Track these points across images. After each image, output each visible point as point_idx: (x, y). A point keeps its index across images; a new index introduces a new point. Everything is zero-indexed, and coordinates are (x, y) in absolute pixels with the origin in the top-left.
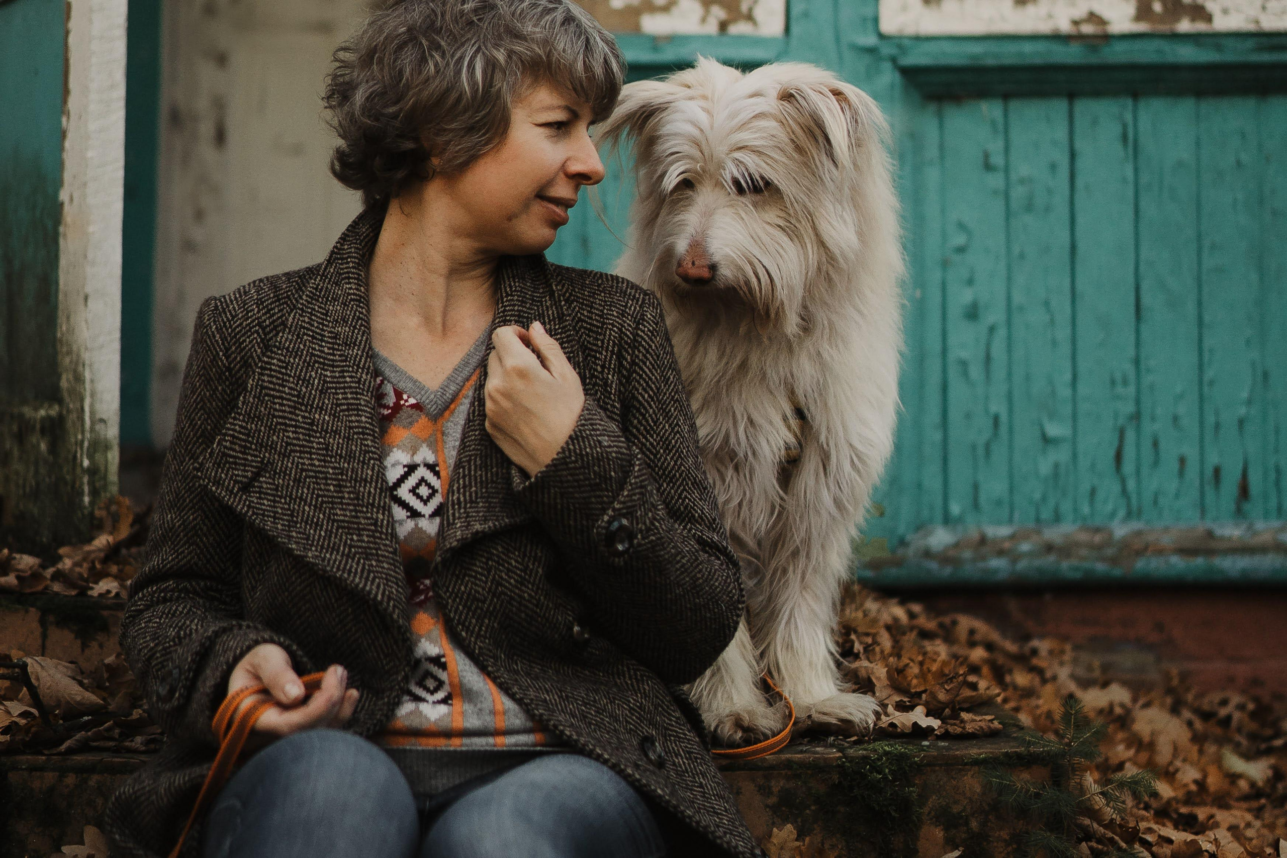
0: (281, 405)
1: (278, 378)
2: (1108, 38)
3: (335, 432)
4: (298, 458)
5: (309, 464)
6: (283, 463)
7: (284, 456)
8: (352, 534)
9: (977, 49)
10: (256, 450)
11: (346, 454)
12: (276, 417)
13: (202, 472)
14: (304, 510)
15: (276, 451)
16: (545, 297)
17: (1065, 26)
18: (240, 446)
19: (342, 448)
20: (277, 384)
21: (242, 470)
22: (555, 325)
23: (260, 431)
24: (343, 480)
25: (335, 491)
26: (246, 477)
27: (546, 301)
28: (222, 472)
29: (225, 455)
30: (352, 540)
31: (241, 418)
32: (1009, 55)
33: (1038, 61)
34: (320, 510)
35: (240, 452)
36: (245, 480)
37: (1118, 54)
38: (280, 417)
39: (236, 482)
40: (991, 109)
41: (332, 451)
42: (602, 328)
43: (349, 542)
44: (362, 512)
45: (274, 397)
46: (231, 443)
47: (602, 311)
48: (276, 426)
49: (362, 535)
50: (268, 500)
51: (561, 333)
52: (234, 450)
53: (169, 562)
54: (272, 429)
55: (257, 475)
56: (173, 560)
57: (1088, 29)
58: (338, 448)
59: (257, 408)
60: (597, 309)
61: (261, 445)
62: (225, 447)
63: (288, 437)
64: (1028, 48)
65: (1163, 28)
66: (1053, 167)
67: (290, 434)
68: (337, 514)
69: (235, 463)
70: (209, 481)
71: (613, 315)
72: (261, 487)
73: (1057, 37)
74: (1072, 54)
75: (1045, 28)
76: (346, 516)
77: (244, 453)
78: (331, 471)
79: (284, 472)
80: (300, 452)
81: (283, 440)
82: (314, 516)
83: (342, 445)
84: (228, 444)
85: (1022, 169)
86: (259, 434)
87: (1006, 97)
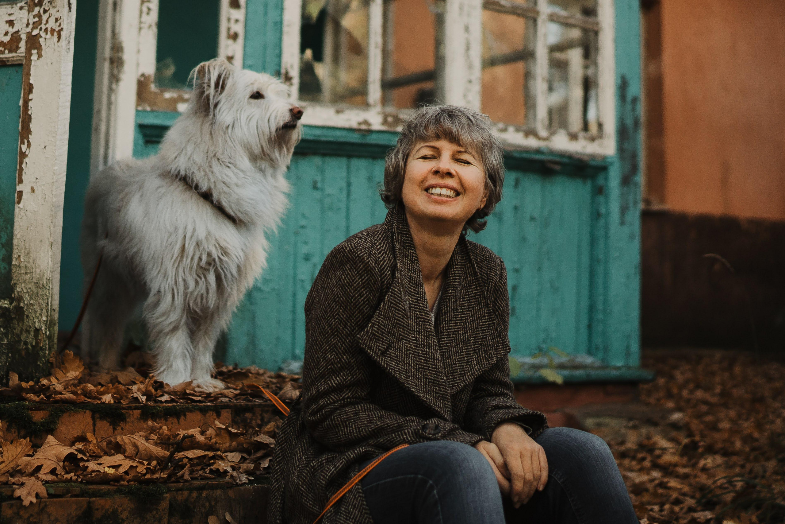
0: (399, 314)
1: (398, 299)
2: (370, 132)
3: (419, 332)
4: (405, 343)
5: (410, 347)
6: (398, 344)
7: (399, 341)
8: (436, 387)
9: (318, 132)
10: (387, 335)
11: (427, 344)
12: (396, 320)
13: (362, 340)
14: (411, 370)
15: (395, 337)
16: (467, 262)
17: (354, 125)
18: (381, 331)
19: (424, 341)
20: (397, 302)
21: (381, 344)
22: (472, 278)
23: (389, 325)
24: (427, 358)
25: (424, 363)
26: (384, 348)
27: (467, 264)
28: (372, 343)
29: (374, 335)
30: (436, 389)
31: (382, 317)
32: (331, 136)
33: (342, 140)
34: (419, 371)
35: (381, 334)
36: (383, 349)
37: (373, 139)
38: (399, 320)
39: (379, 350)
40: (317, 160)
41: (419, 342)
42: (487, 281)
43: (435, 390)
44: (439, 375)
45: (396, 309)
46: (377, 329)
47: (487, 272)
48: (396, 325)
49: (441, 388)
50: (394, 362)
51: (475, 282)
52: (378, 333)
53: (348, 380)
54: (394, 326)
55: (388, 348)
56: (351, 379)
57: (364, 127)
58: (422, 340)
59: (388, 313)
60: (484, 270)
61: (389, 333)
62: (375, 330)
63: (401, 331)
64: (339, 133)
65: (392, 129)
66: (341, 190)
67: (401, 330)
68: (427, 375)
69: (378, 340)
70: (366, 346)
71: (492, 275)
72: (390, 355)
73: (351, 130)
74: (355, 138)
75: (346, 125)
76: (432, 376)
77: (382, 335)
78: (421, 352)
79: (399, 349)
80: (406, 340)
81: (398, 332)
82: (416, 374)
83: (424, 339)
84: (376, 329)
85: (329, 190)
86: (388, 327)
87: (324, 155)
